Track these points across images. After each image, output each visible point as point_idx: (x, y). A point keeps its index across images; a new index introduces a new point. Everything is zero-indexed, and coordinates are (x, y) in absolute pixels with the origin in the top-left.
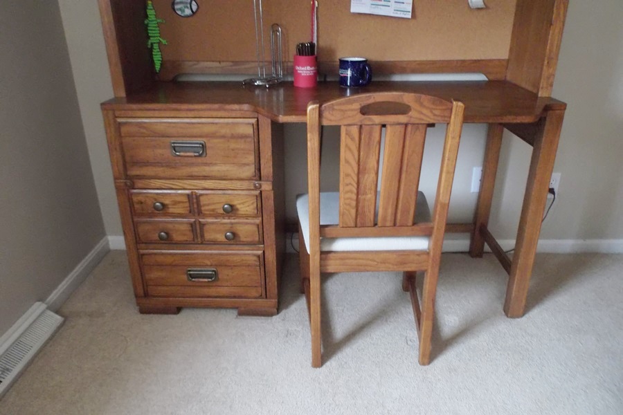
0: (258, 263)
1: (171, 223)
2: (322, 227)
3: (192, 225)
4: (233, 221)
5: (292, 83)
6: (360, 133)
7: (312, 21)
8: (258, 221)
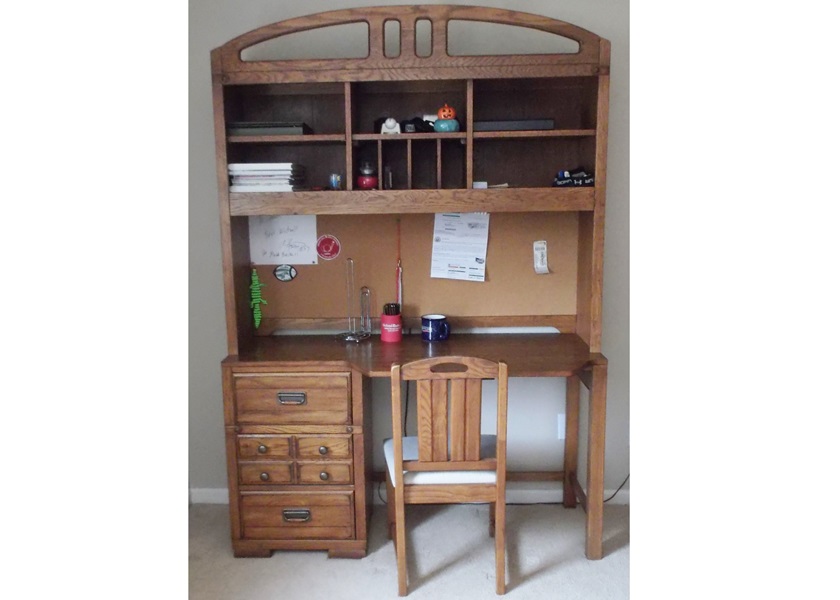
0: (348, 503)
1: (271, 465)
2: (404, 462)
3: (290, 467)
4: (327, 462)
5: (379, 336)
6: (431, 385)
7: (398, 284)
8: (349, 462)
